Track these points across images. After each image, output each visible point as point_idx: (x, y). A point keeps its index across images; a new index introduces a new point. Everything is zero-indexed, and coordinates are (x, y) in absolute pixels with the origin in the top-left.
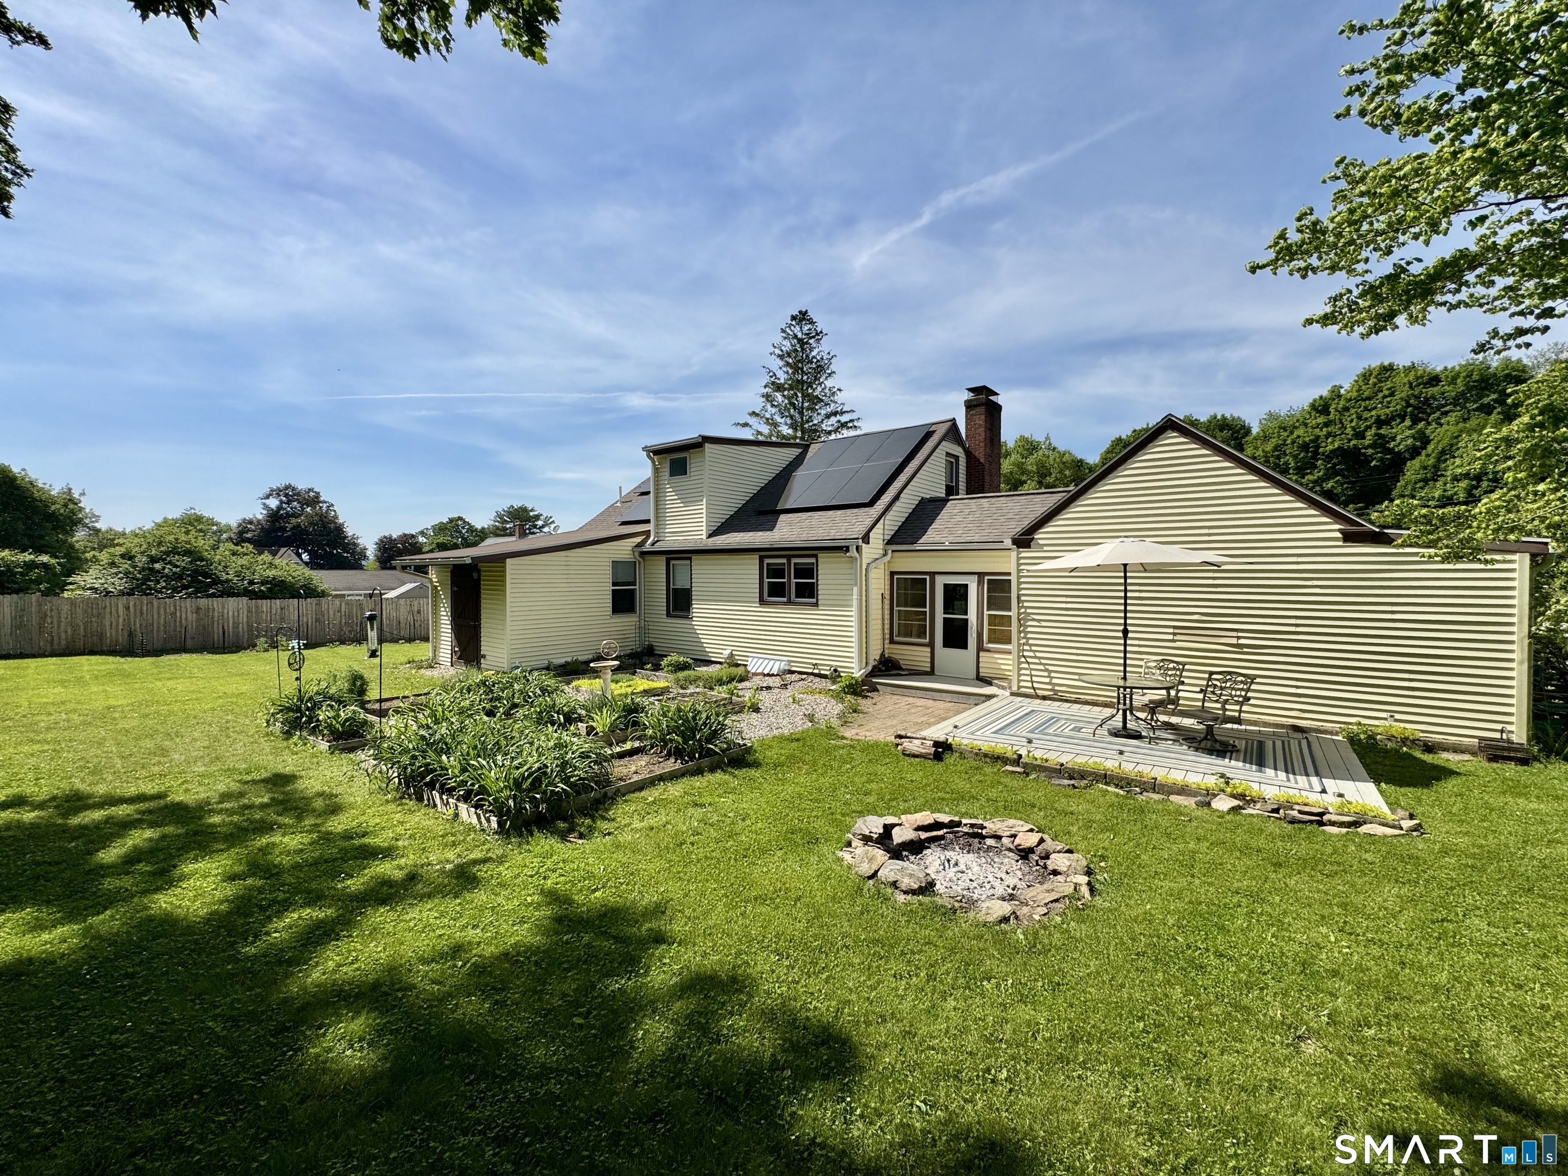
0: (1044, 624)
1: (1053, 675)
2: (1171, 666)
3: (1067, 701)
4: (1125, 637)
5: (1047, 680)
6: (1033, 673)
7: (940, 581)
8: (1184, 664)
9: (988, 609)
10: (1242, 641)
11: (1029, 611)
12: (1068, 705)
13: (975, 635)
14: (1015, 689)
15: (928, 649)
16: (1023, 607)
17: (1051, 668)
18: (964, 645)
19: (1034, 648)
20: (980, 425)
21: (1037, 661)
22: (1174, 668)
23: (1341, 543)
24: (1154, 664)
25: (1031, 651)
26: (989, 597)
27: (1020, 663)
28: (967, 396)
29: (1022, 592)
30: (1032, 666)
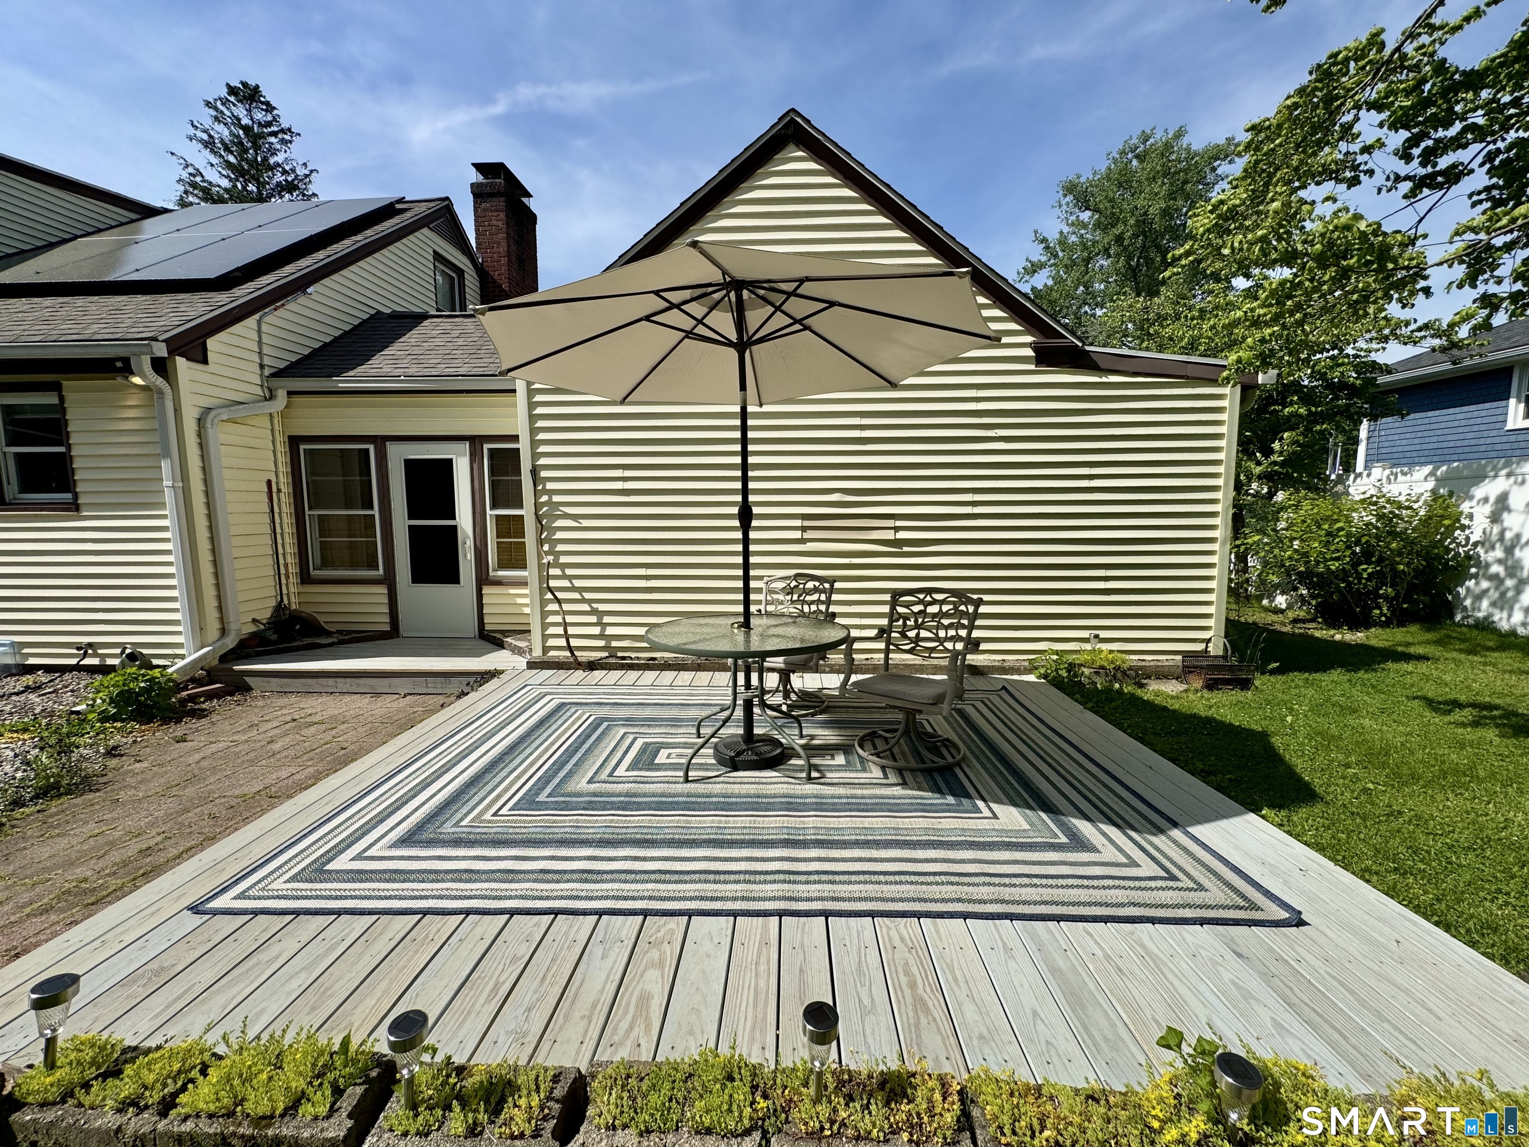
0: (586, 523)
1: (607, 619)
2: (810, 585)
3: (631, 667)
4: (746, 527)
5: (596, 630)
6: (569, 619)
7: (397, 455)
8: (832, 581)
9: (494, 506)
10: (901, 535)
11: (556, 498)
12: (633, 675)
13: (471, 556)
14: (537, 652)
15: (383, 590)
16: (545, 491)
17: (602, 607)
18: (453, 578)
19: (569, 572)
20: (499, 229)
21: (576, 596)
22: (816, 590)
23: (1032, 367)
24: (781, 585)
25: (564, 577)
26: (493, 484)
27: (543, 603)
28: (475, 177)
29: (542, 461)
30: (566, 607)
